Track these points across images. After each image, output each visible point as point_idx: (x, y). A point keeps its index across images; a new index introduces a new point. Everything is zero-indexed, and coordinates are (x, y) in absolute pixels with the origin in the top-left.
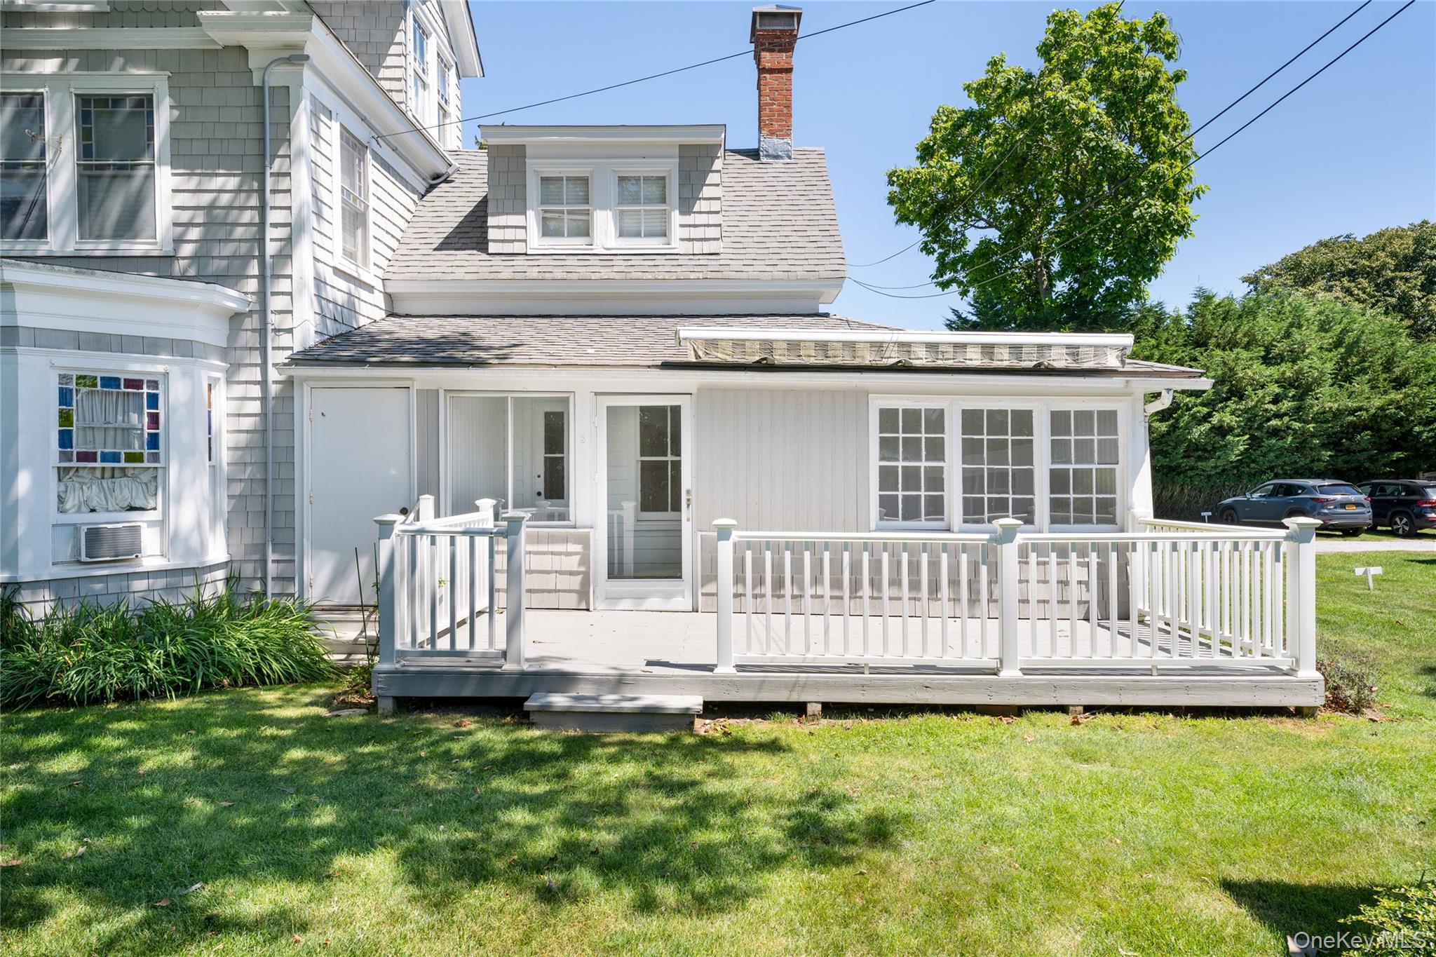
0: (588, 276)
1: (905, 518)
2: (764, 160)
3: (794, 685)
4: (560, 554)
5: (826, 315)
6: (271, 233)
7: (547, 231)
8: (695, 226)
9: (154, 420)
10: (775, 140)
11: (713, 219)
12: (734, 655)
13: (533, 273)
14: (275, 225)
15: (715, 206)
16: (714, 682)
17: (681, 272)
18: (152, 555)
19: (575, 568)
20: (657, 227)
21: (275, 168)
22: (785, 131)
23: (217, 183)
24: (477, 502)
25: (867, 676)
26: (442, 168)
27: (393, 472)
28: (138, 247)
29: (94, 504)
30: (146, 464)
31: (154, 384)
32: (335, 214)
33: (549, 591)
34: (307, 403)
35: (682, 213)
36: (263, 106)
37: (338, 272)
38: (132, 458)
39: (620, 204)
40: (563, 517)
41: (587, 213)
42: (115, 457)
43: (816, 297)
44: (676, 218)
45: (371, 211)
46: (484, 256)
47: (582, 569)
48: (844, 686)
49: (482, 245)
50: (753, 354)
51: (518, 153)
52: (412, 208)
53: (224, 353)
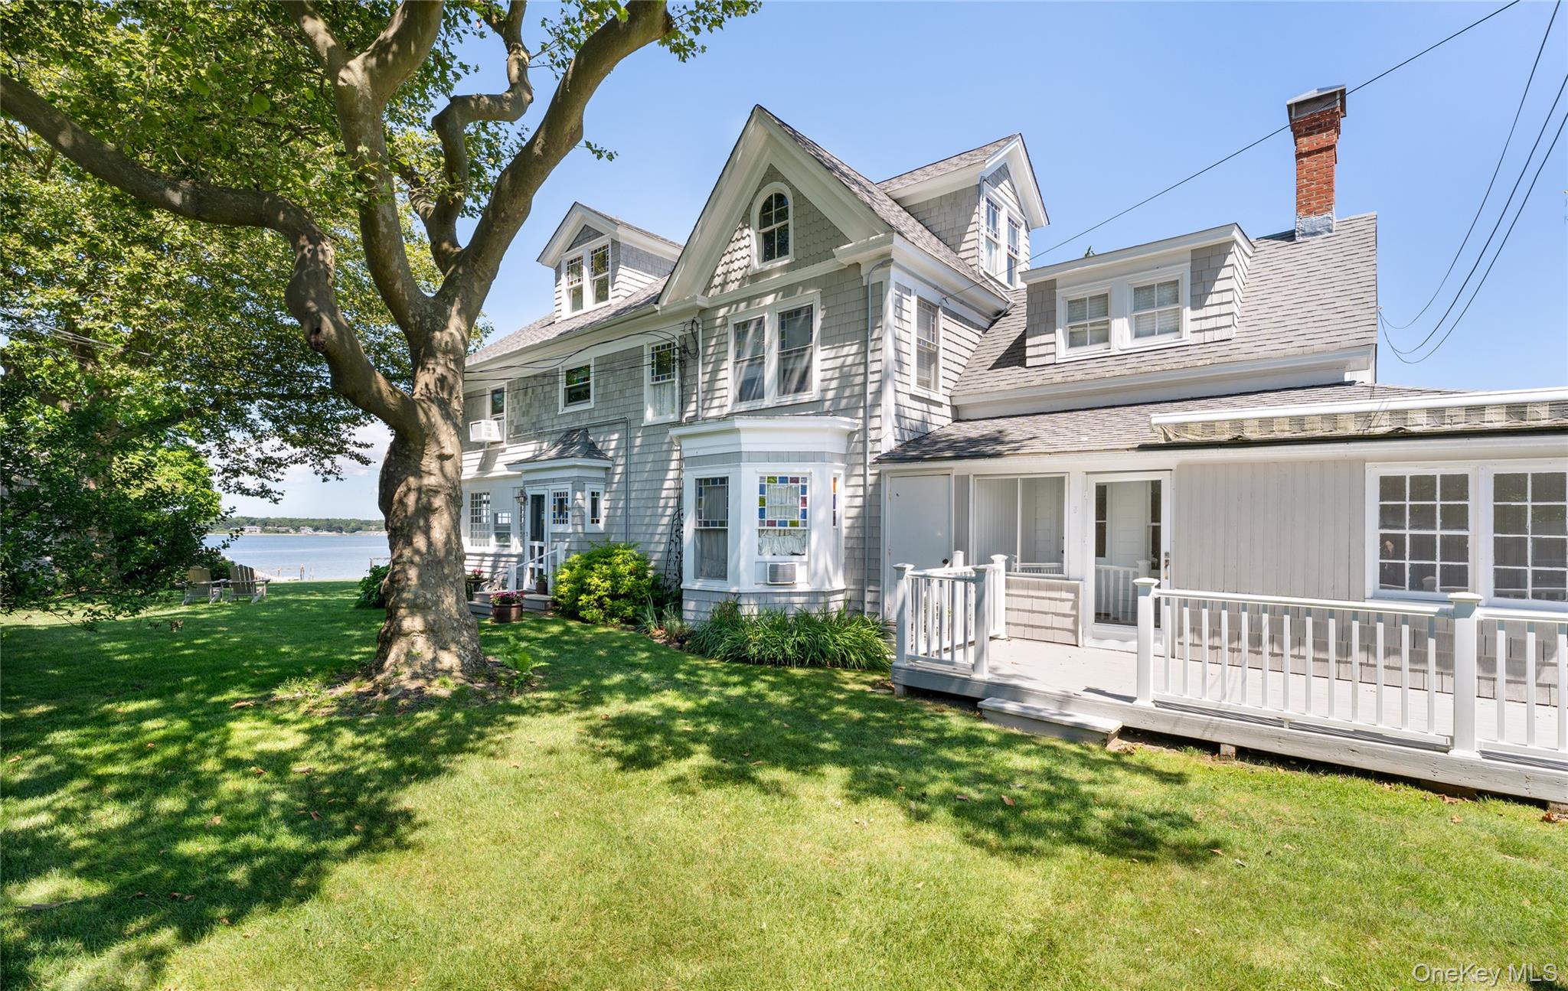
0: (1102, 375)
1: (1412, 588)
2: (1299, 239)
3: (1207, 726)
4: (1055, 599)
5: (1352, 383)
6: (871, 378)
7: (1074, 341)
8: (1206, 318)
9: (804, 500)
10: (1313, 218)
11: (1224, 309)
12: (1152, 691)
13: (1058, 378)
14: (873, 373)
15: (1227, 297)
16: (1133, 712)
17: (1188, 362)
18: (802, 582)
19: (1068, 611)
20: (1172, 324)
21: (875, 336)
22: (1326, 205)
23: (846, 350)
24: (993, 557)
25: (1286, 729)
26: (1002, 306)
27: (939, 534)
28: (805, 397)
29: (775, 551)
30: (800, 528)
31: (805, 479)
32: (912, 360)
33: (1047, 628)
34: (888, 485)
35: (1193, 309)
36: (867, 298)
37: (913, 397)
38: (793, 524)
39: (1137, 308)
40: (1060, 570)
41: (1107, 323)
42: (784, 524)
43: (1343, 367)
44: (1188, 313)
45: (941, 349)
46: (1023, 370)
47: (1074, 613)
48: (1260, 735)
49: (1021, 361)
50: (1223, 433)
51: (1050, 287)
52: (977, 340)
53: (844, 457)
